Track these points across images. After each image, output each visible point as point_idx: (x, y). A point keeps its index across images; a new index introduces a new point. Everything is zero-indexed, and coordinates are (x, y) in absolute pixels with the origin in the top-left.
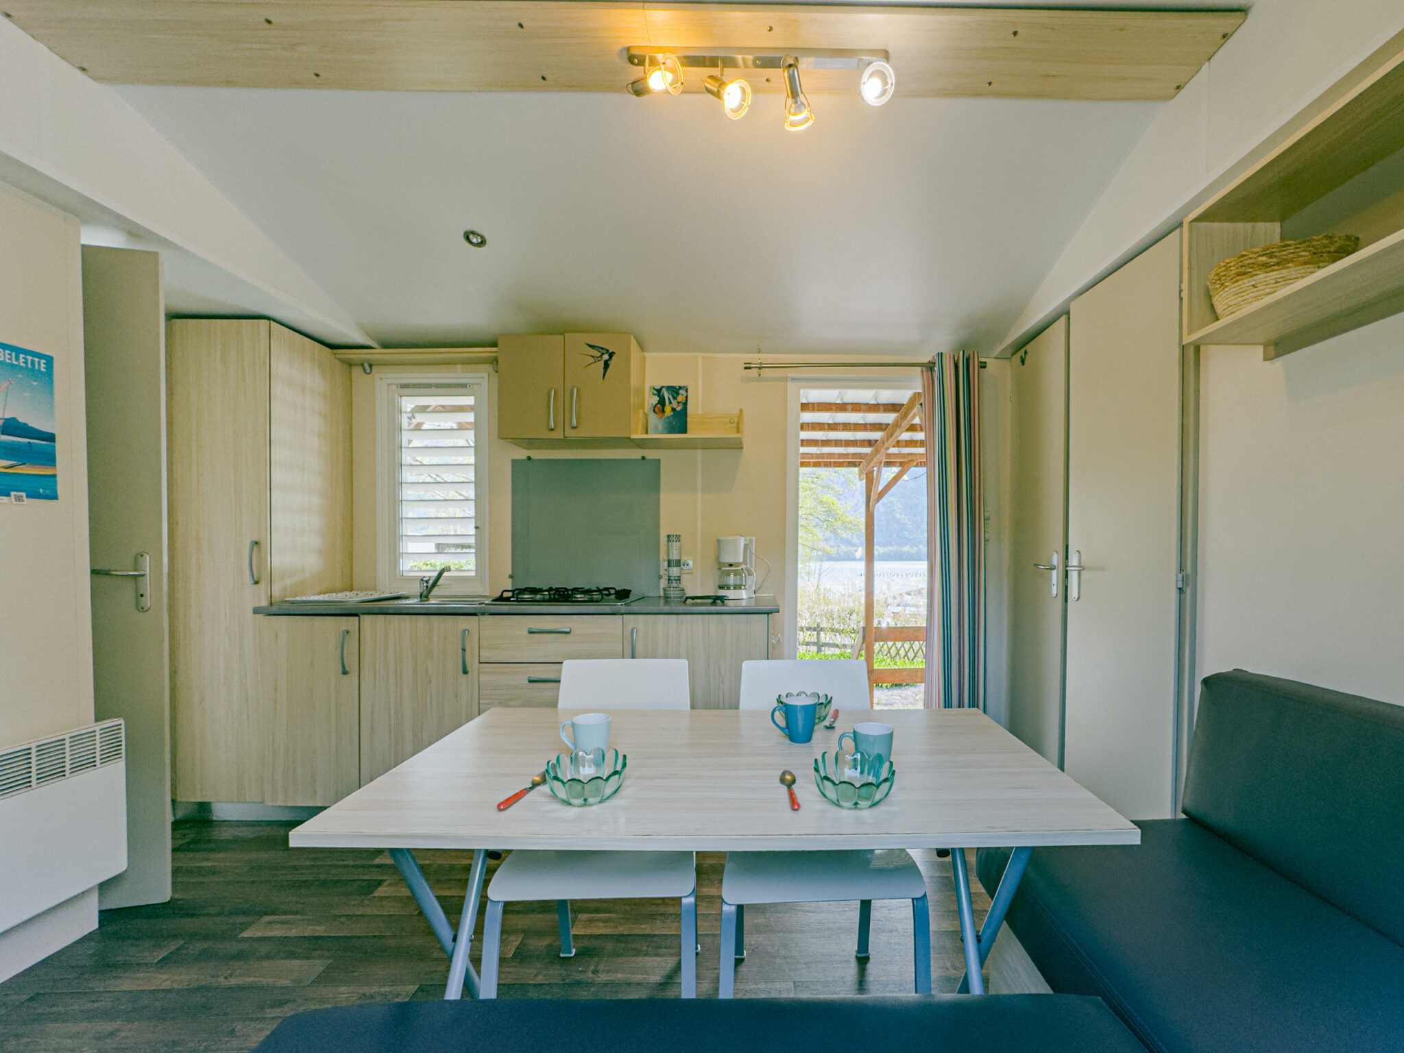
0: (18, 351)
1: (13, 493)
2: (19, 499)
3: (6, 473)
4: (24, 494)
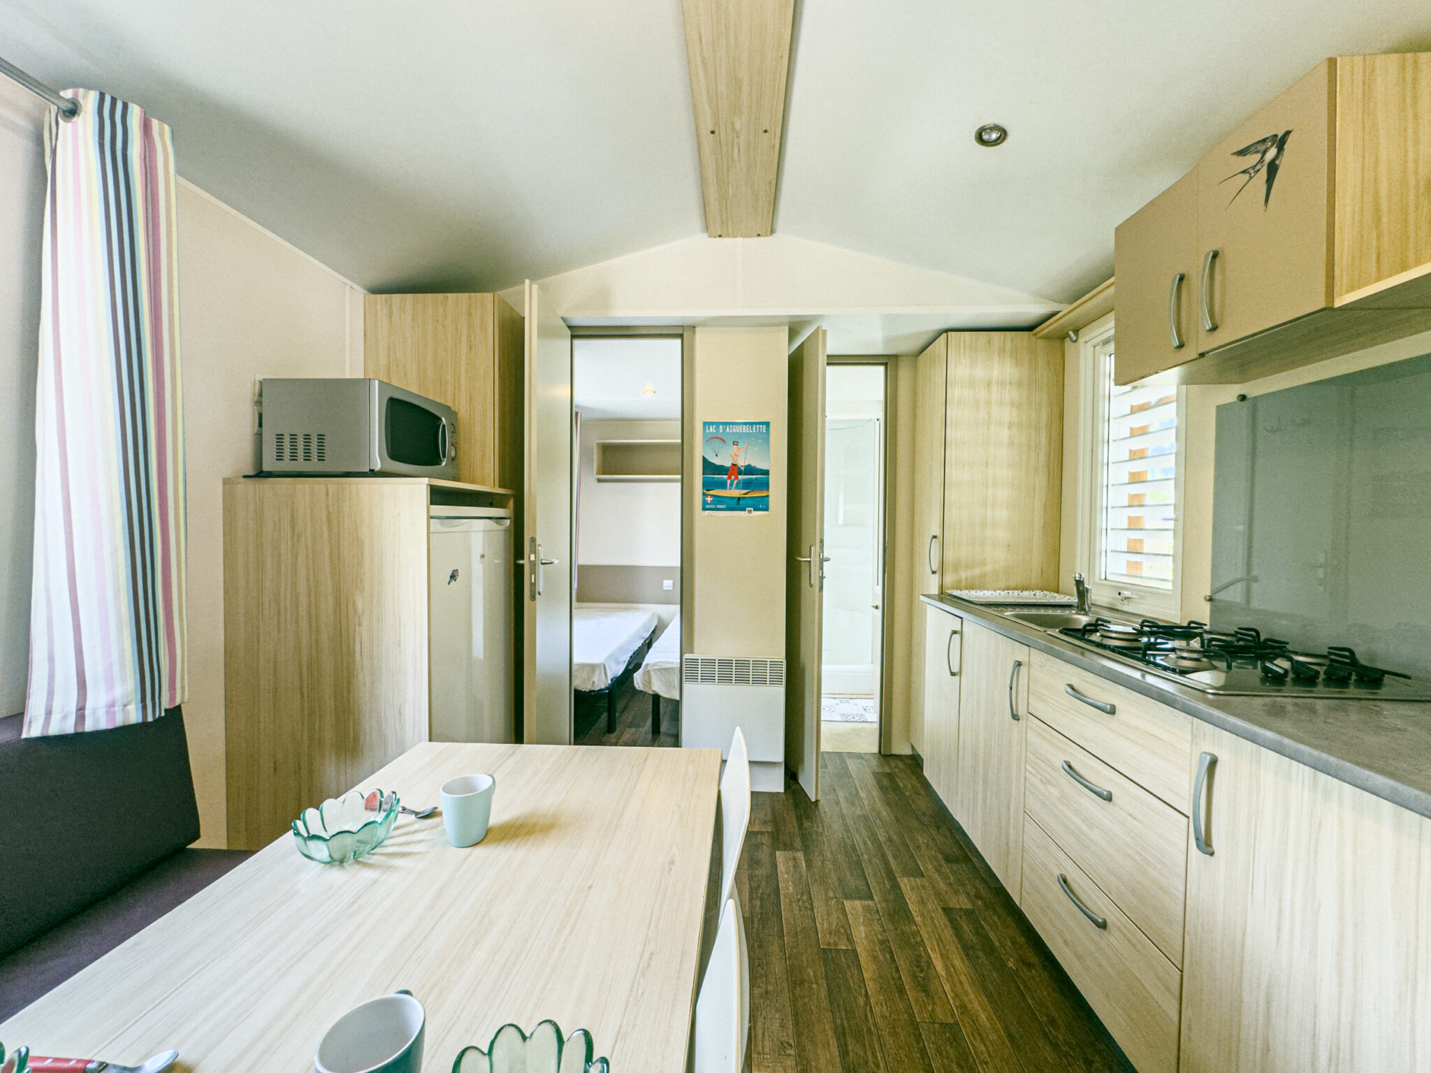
0: (752, 424)
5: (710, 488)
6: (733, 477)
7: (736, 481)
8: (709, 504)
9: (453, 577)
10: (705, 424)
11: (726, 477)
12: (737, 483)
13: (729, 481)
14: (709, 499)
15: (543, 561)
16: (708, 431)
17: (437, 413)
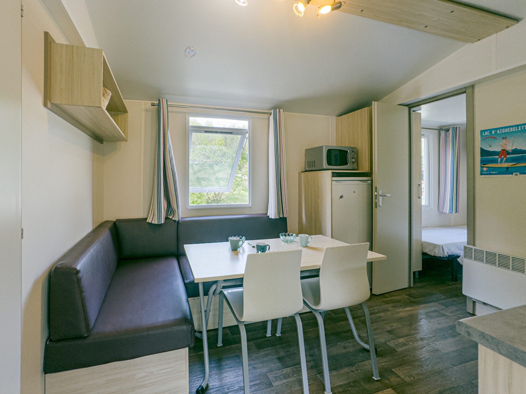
0: (518, 126)
1: (514, 173)
2: (516, 175)
3: (512, 167)
4: (518, 173)
5: (485, 164)
6: (503, 156)
7: (505, 159)
8: (485, 172)
9: (341, 197)
10: (482, 132)
11: (497, 157)
12: (506, 159)
13: (499, 159)
14: (485, 169)
15: (381, 195)
16: (483, 135)
17: (346, 150)
